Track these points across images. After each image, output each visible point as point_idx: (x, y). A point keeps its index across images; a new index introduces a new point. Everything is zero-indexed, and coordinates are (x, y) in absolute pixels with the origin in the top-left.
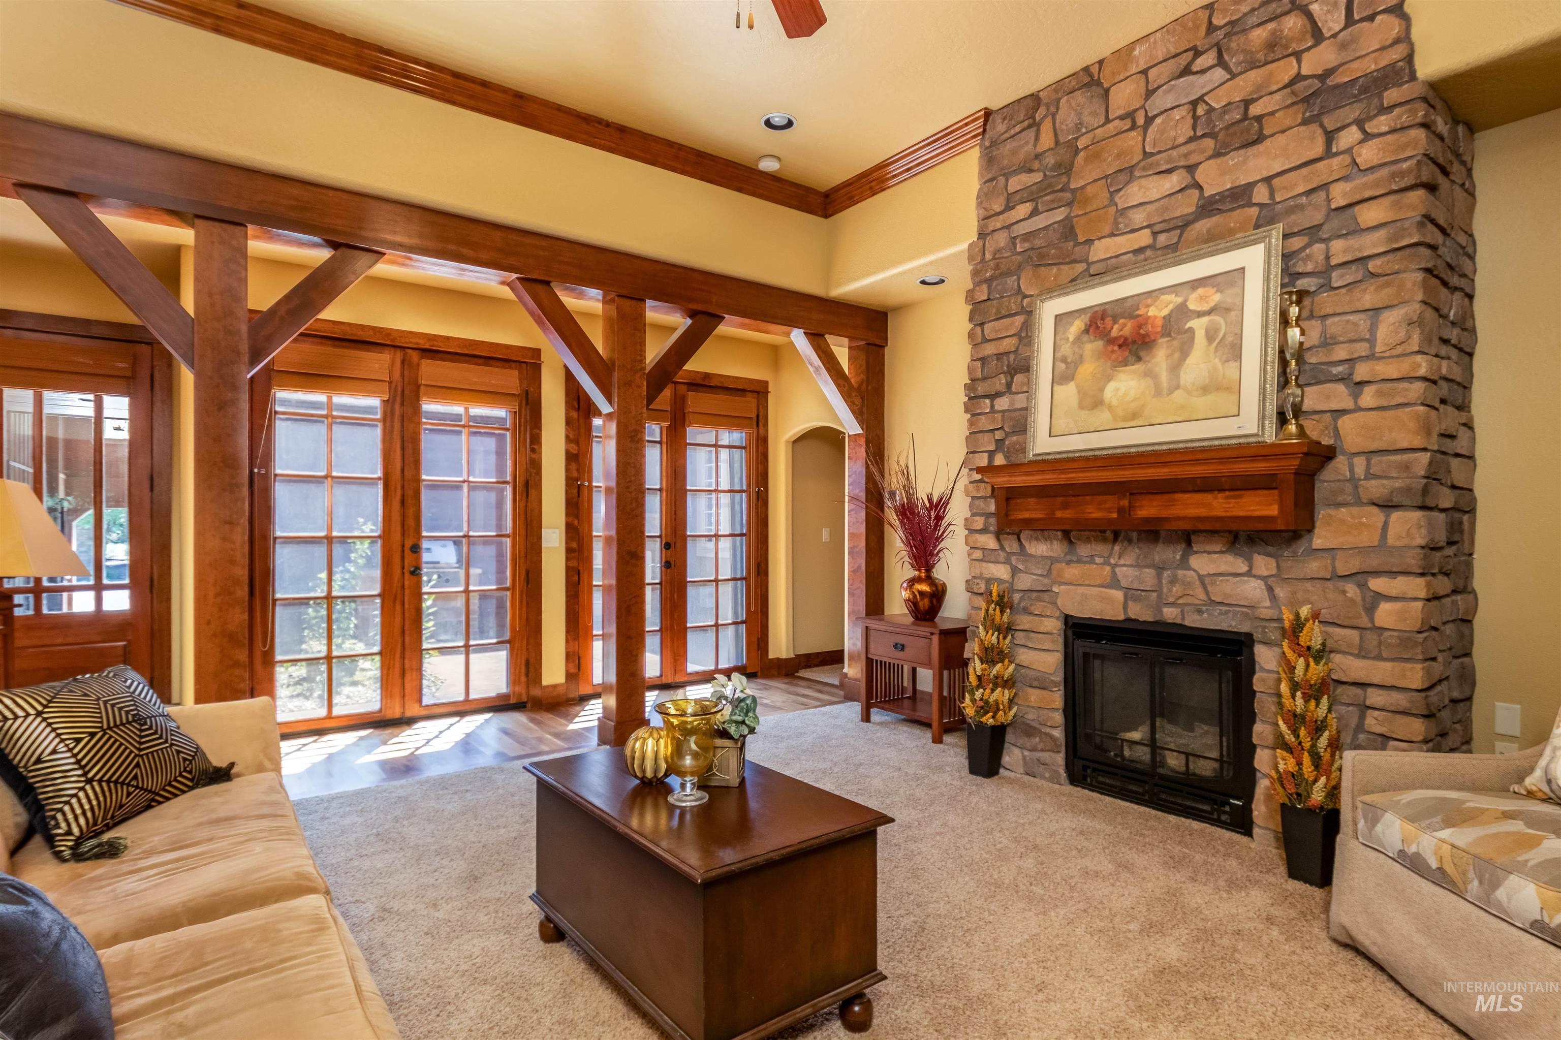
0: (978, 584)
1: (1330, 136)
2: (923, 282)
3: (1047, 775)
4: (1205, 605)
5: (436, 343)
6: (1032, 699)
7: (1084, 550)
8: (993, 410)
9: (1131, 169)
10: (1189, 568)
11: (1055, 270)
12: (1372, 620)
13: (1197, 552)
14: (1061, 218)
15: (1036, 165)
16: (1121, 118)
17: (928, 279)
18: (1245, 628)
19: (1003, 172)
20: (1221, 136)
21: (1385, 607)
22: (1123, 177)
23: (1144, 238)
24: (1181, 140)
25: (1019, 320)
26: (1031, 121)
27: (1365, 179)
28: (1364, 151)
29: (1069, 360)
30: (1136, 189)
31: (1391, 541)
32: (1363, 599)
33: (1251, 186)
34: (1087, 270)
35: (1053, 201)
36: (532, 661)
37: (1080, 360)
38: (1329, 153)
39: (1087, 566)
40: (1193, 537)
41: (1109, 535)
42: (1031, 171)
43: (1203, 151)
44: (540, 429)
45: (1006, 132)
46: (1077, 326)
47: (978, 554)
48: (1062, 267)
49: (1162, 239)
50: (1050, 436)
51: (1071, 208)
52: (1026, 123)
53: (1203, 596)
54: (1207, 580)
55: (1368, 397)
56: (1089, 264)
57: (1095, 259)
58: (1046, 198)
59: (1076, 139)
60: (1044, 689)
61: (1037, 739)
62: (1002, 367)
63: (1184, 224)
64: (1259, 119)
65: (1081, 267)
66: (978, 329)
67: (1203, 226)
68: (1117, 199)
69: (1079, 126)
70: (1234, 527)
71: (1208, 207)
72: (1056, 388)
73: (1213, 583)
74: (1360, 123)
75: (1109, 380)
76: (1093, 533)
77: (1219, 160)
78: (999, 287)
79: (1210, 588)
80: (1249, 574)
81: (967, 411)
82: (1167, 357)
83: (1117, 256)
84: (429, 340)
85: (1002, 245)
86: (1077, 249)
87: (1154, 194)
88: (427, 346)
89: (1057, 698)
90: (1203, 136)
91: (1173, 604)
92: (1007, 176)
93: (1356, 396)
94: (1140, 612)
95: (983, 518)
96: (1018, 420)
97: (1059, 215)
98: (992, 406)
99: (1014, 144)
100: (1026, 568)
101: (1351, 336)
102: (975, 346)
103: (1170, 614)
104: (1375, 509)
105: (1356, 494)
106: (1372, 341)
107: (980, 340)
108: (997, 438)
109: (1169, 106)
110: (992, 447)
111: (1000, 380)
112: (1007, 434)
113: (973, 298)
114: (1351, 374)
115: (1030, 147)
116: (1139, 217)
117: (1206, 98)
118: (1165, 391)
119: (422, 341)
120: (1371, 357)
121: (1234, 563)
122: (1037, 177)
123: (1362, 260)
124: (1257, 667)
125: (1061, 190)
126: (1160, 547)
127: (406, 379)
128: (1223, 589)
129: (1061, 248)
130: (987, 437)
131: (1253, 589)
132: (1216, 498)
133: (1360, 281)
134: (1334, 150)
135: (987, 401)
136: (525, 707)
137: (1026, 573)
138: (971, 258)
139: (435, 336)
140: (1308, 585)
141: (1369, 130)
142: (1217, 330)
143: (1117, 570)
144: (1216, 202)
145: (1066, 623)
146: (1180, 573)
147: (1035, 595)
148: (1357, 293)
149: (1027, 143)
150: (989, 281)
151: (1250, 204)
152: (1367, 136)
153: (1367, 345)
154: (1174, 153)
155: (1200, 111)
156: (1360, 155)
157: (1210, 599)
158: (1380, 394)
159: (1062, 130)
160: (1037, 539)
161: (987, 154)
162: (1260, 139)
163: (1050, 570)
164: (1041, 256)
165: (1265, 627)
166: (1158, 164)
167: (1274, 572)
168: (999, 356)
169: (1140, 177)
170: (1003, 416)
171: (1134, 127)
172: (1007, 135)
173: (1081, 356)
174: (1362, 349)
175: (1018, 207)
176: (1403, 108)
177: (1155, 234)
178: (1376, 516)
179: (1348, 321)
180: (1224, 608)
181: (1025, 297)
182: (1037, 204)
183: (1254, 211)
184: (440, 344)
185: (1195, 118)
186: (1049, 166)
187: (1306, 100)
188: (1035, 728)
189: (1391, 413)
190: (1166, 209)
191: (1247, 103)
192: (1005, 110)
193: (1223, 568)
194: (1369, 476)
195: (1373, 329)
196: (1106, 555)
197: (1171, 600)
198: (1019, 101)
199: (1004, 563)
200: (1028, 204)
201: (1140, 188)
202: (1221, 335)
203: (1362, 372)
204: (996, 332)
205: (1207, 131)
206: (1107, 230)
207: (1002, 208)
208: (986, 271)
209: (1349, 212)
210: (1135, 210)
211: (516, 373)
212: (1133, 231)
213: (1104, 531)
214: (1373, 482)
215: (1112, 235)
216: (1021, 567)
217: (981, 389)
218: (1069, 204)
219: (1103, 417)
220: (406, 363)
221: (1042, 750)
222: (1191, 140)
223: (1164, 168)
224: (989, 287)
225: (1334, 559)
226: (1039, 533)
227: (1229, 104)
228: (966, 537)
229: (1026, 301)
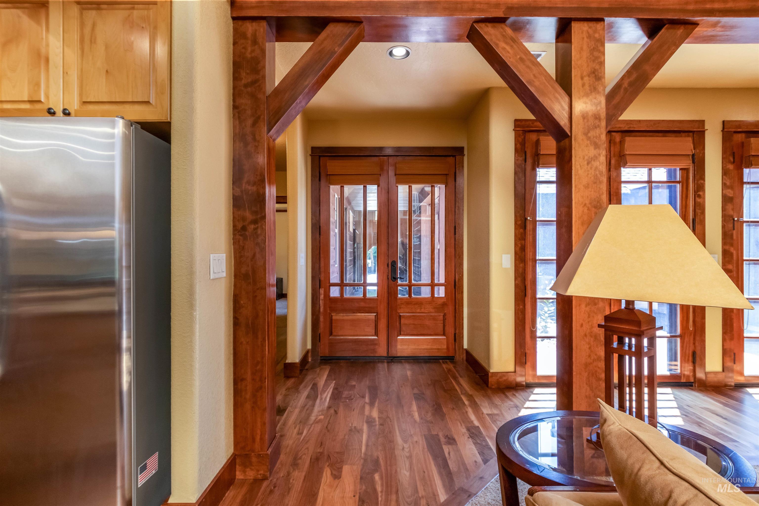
5: (632, 126)
36: (698, 352)
44: (704, 179)
84: (627, 124)
88: (626, 129)
119: (622, 126)
127: (612, 153)
136: (692, 386)
139: (631, 121)
184: (635, 126)
211: (690, 139)
220: (612, 142)
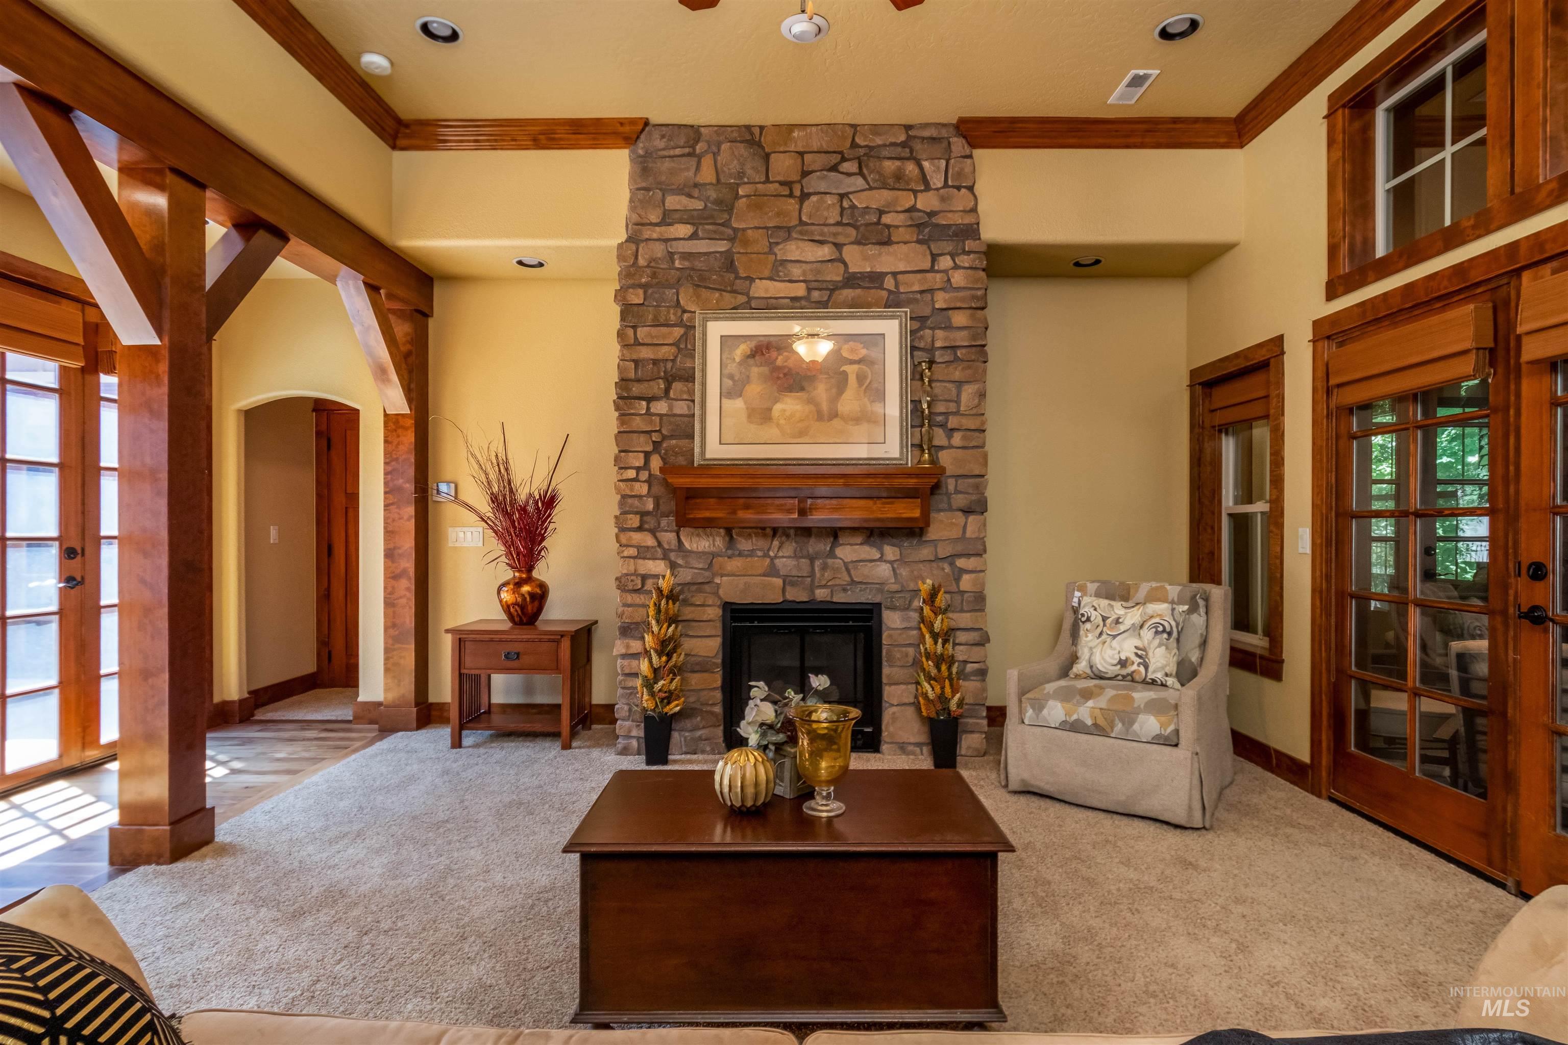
0: (632, 581)
1: (934, 257)
2: (520, 263)
3: (708, 749)
4: (848, 585)
6: (693, 683)
7: (744, 545)
8: (648, 412)
9: (789, 230)
10: (835, 557)
11: (717, 295)
12: (958, 587)
13: (843, 544)
14: (723, 249)
15: (696, 193)
16: (782, 183)
17: (526, 260)
18: (877, 600)
19: (659, 186)
20: (862, 229)
21: (966, 577)
22: (782, 234)
23: (800, 290)
24: (832, 221)
25: (678, 332)
26: (691, 150)
27: (956, 294)
28: (956, 275)
29: (736, 378)
30: (794, 247)
31: (968, 535)
32: (953, 573)
33: (883, 275)
34: (748, 302)
35: (715, 232)
37: (747, 380)
38: (932, 270)
39: (749, 559)
40: (839, 534)
41: (769, 531)
42: (690, 196)
43: (847, 236)
45: (664, 149)
46: (742, 350)
47: (632, 552)
48: (724, 293)
49: (816, 295)
50: (720, 444)
51: (733, 244)
52: (687, 150)
53: (848, 579)
54: (850, 566)
55: (957, 439)
56: (750, 299)
57: (756, 295)
58: (707, 227)
59: (738, 185)
60: (705, 671)
61: (699, 719)
62: (659, 372)
63: (834, 288)
64: (888, 227)
65: (742, 299)
66: (630, 332)
67: (848, 294)
68: (776, 250)
69: (741, 174)
70: (871, 525)
71: (852, 280)
72: (724, 401)
73: (856, 568)
74: (953, 256)
75: (776, 402)
76: (755, 530)
77: (861, 247)
78: (657, 296)
79: (852, 572)
80: (881, 559)
81: (617, 408)
82: (826, 390)
83: (776, 298)
85: (659, 255)
86: (738, 281)
87: (810, 257)
89: (717, 679)
90: (848, 224)
91: (825, 586)
92: (664, 193)
93: (950, 437)
94: (797, 595)
95: (638, 516)
96: (677, 426)
97: (722, 246)
98: (648, 408)
99: (673, 165)
100: (686, 562)
101: (946, 397)
102: (625, 346)
103: (821, 594)
104: (960, 514)
105: (949, 504)
106: (958, 402)
107: (632, 341)
108: (654, 439)
109: (822, 190)
110: (649, 448)
111: (659, 384)
112: (664, 438)
113: (624, 298)
114: (947, 423)
115: (691, 174)
116: (796, 271)
117: (851, 196)
118: (826, 417)
120: (957, 413)
121: (869, 552)
122: (699, 205)
123: (954, 348)
124: (884, 628)
125: (722, 225)
126: (812, 540)
128: (863, 572)
129: (722, 276)
130: (642, 438)
131: (884, 570)
132: (875, 503)
133: (952, 362)
134: (936, 268)
135: (644, 403)
137: (686, 567)
138: (621, 258)
140: (921, 566)
141: (958, 262)
142: (865, 377)
143: (777, 561)
144: (858, 278)
145: (724, 610)
146: (830, 561)
147: (694, 588)
148: (951, 368)
149: (688, 169)
150: (645, 287)
151: (881, 288)
152: (956, 267)
153: (955, 404)
154: (826, 229)
155: (846, 204)
156: (953, 277)
157: (852, 580)
158: (964, 438)
159: (724, 172)
160: (698, 535)
161: (641, 162)
162: (888, 242)
163: (711, 564)
164: (702, 279)
165: (892, 597)
166: (812, 233)
167: (898, 557)
168: (655, 362)
169: (796, 239)
170: (661, 420)
171: (791, 195)
172: (665, 153)
173: (748, 377)
174: (952, 407)
175: (677, 225)
176: (977, 255)
177: (809, 290)
178: (960, 518)
179: (945, 387)
180: (864, 586)
181: (684, 311)
182: (697, 229)
183: (884, 294)
185: (843, 209)
186: (711, 199)
187: (918, 226)
188: (695, 709)
189: (970, 451)
190: (819, 272)
191: (881, 212)
192: (664, 128)
193: (863, 556)
194: (957, 492)
195: (959, 395)
196: (766, 548)
197: (824, 583)
198: (680, 126)
199: (662, 559)
200: (689, 226)
201: (798, 248)
202: (868, 381)
203: (953, 422)
204: (652, 337)
205: (851, 221)
206: (767, 273)
207: (658, 221)
208: (641, 277)
209: (945, 313)
210: (793, 264)
212: (791, 281)
213: (764, 529)
214: (960, 496)
215: (771, 279)
216: (680, 561)
217: (636, 389)
218: (732, 240)
219: (772, 432)
221: (704, 728)
222: (838, 224)
223: (817, 238)
224: (645, 293)
225: (936, 547)
226: (700, 530)
227: (867, 207)
228: (617, 536)
229: (686, 316)
